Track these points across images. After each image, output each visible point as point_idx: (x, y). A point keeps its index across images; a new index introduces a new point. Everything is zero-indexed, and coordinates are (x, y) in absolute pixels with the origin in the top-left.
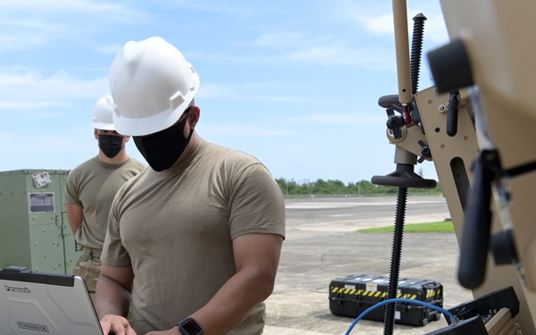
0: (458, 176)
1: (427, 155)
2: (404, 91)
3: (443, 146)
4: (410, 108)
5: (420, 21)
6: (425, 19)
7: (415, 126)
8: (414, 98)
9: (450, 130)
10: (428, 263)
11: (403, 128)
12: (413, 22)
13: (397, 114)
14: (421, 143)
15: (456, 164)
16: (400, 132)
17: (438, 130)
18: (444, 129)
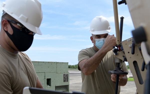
0: (135, 66)
1: (126, 60)
2: (118, 41)
3: (130, 58)
4: (120, 46)
5: (122, 18)
6: (124, 18)
7: (121, 51)
8: (121, 43)
9: (133, 52)
10: (125, 90)
11: (118, 52)
12: (120, 19)
13: (116, 48)
14: (123, 56)
15: (135, 63)
16: (117, 53)
17: (129, 52)
18: (131, 52)
